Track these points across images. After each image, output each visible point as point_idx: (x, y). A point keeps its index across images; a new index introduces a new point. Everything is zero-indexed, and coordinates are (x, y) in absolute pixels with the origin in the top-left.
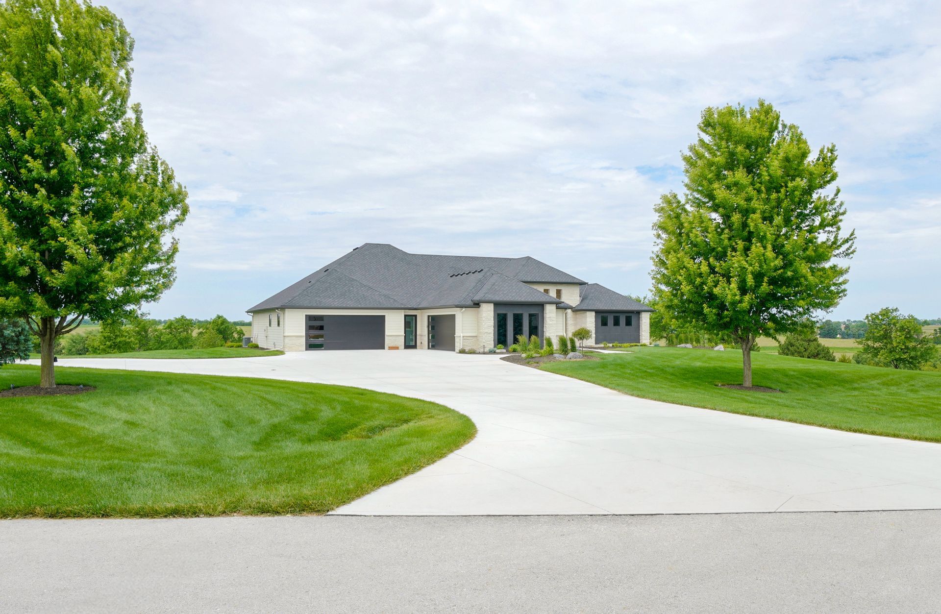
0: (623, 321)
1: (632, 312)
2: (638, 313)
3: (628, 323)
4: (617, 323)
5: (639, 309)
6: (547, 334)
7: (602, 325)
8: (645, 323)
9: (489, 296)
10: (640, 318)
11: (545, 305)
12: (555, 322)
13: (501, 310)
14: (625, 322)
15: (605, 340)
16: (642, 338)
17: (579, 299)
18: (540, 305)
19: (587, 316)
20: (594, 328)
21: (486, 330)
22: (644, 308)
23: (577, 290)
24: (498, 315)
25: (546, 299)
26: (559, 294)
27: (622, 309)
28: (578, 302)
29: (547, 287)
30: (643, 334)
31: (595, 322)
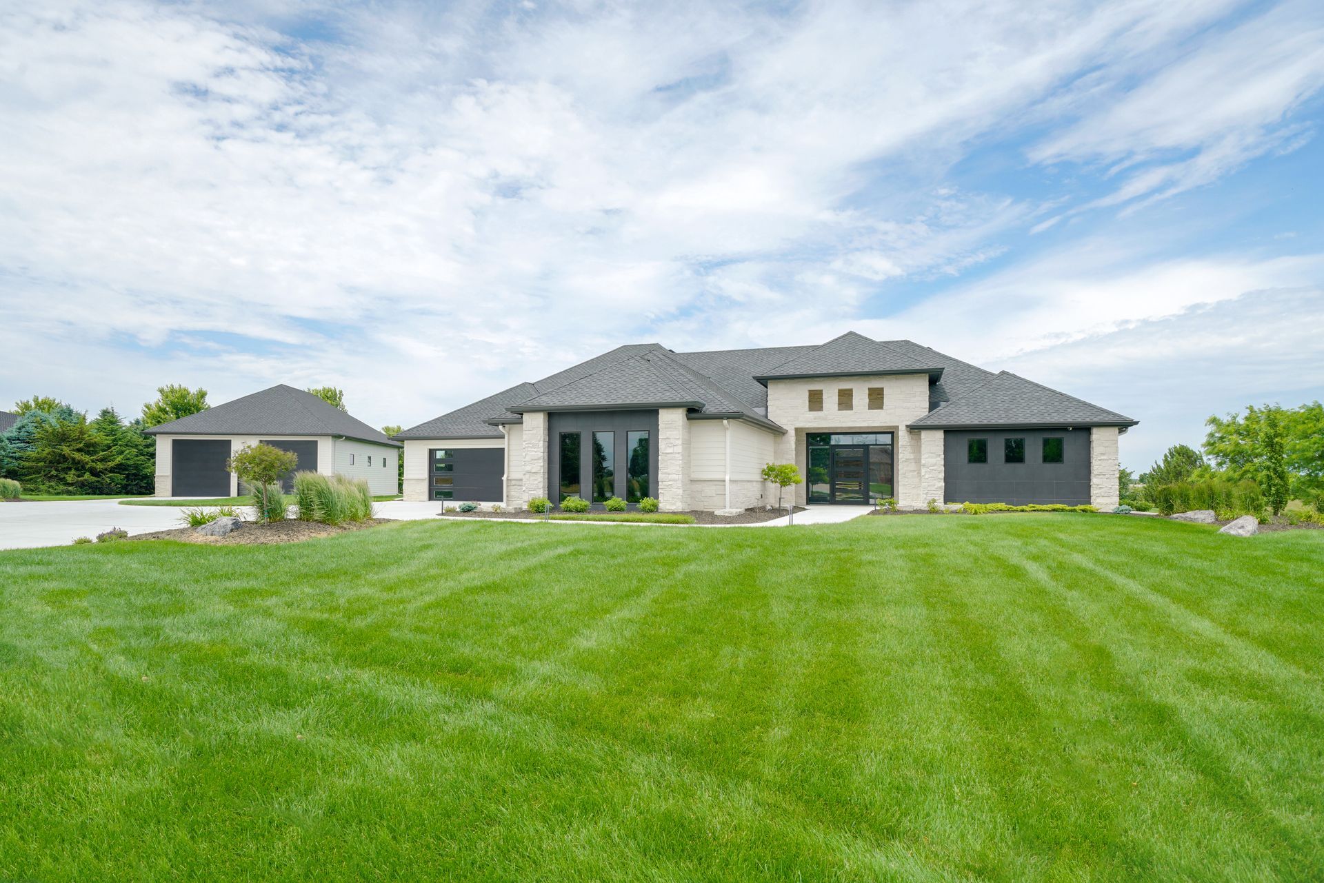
0: (1034, 449)
1: (1062, 428)
2: (1084, 430)
3: (1053, 454)
4: (1014, 455)
5: (1088, 420)
6: (660, 476)
7: (970, 461)
8: (1103, 454)
9: (544, 398)
10: (1088, 443)
11: (660, 411)
12: (679, 449)
13: (569, 427)
14: (1040, 454)
15: (980, 496)
16: (1094, 491)
17: (927, 405)
18: (650, 412)
19: (923, 441)
20: (943, 468)
21: (528, 468)
22: (1107, 419)
23: (921, 388)
24: (564, 437)
25: (668, 397)
26: (876, 399)
27: (1027, 421)
28: (925, 412)
29: (845, 385)
30: (1094, 481)
31: (942, 453)
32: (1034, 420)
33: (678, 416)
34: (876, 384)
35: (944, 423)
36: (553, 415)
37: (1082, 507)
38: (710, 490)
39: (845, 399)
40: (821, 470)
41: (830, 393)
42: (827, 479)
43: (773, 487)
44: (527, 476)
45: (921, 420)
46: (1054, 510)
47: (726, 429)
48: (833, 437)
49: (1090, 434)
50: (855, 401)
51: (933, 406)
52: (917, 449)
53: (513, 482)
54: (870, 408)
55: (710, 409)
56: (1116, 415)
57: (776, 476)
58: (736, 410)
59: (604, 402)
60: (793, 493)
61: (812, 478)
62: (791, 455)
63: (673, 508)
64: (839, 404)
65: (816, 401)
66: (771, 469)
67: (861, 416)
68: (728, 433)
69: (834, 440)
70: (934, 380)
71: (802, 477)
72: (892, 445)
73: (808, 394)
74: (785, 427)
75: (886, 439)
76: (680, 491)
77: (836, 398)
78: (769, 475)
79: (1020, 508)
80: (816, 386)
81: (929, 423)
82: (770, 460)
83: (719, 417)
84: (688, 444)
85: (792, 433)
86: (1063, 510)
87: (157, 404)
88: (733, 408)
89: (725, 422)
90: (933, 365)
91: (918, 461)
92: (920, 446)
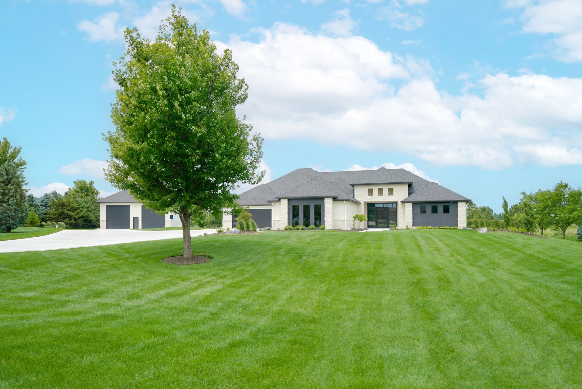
0: (440, 209)
1: (449, 202)
2: (456, 202)
3: (446, 210)
4: (435, 210)
5: (456, 199)
6: (325, 219)
7: (421, 213)
8: (461, 210)
9: (287, 194)
10: (457, 207)
11: (325, 199)
12: (331, 210)
13: (295, 203)
14: (442, 210)
15: (423, 224)
16: (459, 222)
17: (408, 194)
18: (322, 199)
19: (406, 206)
20: (412, 215)
21: (283, 216)
22: (462, 199)
23: (406, 188)
24: (294, 207)
25: (327, 194)
26: (391, 191)
27: (438, 200)
28: (407, 196)
29: (381, 187)
30: (459, 219)
31: (412, 210)
32: (440, 199)
33: (331, 200)
34: (391, 187)
35: (412, 200)
36: (290, 200)
37: (454, 227)
38: (339, 223)
39: (381, 192)
40: (373, 216)
41: (376, 190)
42: (374, 219)
43: (357, 222)
44: (282, 219)
45: (405, 199)
46: (446, 228)
47: (344, 204)
48: (376, 205)
49: (457, 204)
50: (384, 192)
51: (410, 194)
52: (404, 208)
53: (276, 221)
54: (389, 195)
55: (339, 198)
56: (465, 198)
57: (358, 218)
58: (348, 198)
59: (307, 196)
60: (364, 224)
61: (370, 219)
62: (363, 211)
63: (329, 228)
64: (379, 193)
65: (371, 192)
66: (357, 216)
67: (386, 198)
68: (345, 205)
69: (376, 206)
70: (410, 185)
71: (366, 218)
72: (397, 207)
73: (368, 190)
74: (360, 202)
75: (394, 205)
76: (331, 223)
77: (377, 192)
78: (356, 218)
79: (435, 228)
80: (371, 187)
81: (407, 200)
82: (356, 213)
83: (343, 200)
84: (333, 209)
85: (363, 203)
86: (448, 228)
87: (73, 188)
88: (347, 198)
89: (345, 202)
90: (409, 180)
91: (404, 213)
92: (405, 208)
